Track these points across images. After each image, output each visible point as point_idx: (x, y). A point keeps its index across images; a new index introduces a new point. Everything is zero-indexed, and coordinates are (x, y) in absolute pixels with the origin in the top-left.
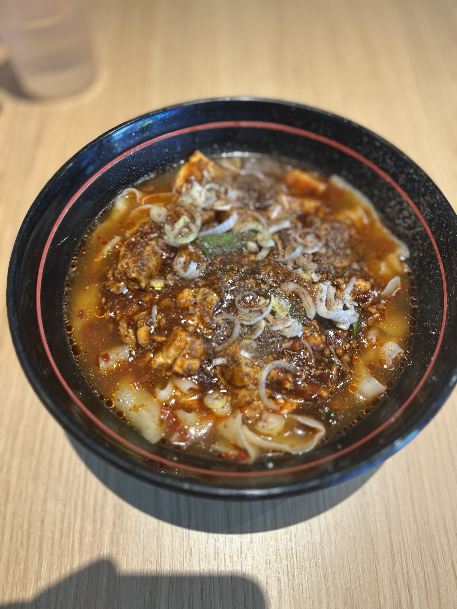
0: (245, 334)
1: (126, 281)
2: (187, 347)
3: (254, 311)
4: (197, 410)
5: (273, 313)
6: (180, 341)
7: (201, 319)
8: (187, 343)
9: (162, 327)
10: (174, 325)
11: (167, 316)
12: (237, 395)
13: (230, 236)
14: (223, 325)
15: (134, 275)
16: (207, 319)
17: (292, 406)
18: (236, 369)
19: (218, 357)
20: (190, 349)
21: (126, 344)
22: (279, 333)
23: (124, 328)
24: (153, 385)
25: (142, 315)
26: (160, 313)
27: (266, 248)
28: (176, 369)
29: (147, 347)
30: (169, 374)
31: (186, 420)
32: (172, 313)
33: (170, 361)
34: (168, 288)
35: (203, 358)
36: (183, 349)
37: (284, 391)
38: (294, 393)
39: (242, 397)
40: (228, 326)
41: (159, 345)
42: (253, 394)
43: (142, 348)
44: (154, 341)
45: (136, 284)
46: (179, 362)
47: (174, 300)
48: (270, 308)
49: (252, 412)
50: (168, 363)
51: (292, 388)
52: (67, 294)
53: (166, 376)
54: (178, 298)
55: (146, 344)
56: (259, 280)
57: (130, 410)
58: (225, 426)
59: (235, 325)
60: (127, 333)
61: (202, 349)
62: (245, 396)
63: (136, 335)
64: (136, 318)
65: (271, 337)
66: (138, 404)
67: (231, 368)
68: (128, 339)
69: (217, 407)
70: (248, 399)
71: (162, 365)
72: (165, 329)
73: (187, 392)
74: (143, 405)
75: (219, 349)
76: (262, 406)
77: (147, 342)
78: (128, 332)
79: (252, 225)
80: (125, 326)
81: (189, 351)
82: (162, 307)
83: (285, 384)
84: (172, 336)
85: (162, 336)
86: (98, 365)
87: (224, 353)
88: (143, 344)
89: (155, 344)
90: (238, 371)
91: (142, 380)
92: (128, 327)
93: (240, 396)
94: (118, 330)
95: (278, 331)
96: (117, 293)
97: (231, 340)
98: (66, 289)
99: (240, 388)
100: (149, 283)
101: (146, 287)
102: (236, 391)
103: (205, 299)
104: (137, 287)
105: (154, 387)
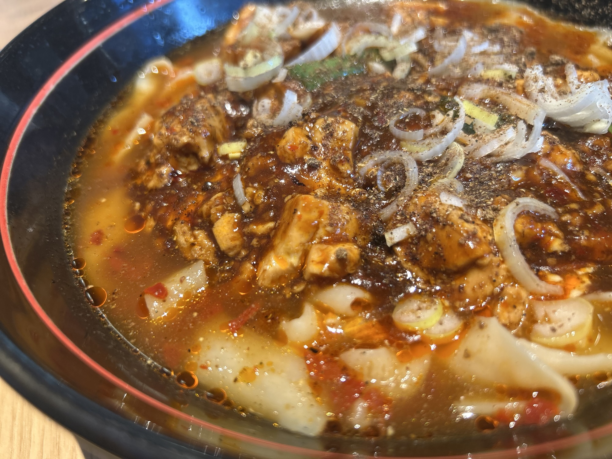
0: (430, 175)
1: (172, 160)
2: (324, 220)
3: (430, 136)
4: (386, 342)
5: (469, 129)
6: (307, 209)
7: (335, 170)
8: (321, 214)
9: (261, 206)
10: (284, 196)
11: (263, 185)
12: (461, 290)
13: (337, 60)
14: (379, 173)
15: (185, 139)
16: (346, 169)
17: (583, 282)
18: (443, 234)
19: (395, 226)
20: (331, 225)
21: (196, 260)
22: (494, 159)
23: (184, 233)
24: (272, 319)
25: (215, 199)
26: (250, 185)
27: (403, 61)
28: (313, 268)
29: (239, 253)
30: (298, 289)
31: (370, 368)
32: (274, 176)
33: (294, 261)
34: (254, 141)
35: (360, 241)
36: (317, 227)
37: (551, 260)
38: (573, 257)
39: (473, 289)
40: (388, 173)
41: (264, 241)
42: (497, 275)
43: (230, 259)
44: (252, 235)
45: (192, 160)
46: (315, 255)
47: (272, 152)
48: (460, 123)
49: (509, 312)
50: (292, 265)
51: (567, 248)
52: (67, 214)
53: (293, 295)
54: (278, 148)
55: (235, 247)
56: (417, 90)
57: (236, 380)
58: (467, 355)
59: (405, 164)
60: (192, 240)
61: (354, 221)
62: (481, 286)
63: (211, 237)
64: (205, 207)
65: (481, 170)
66: (250, 365)
67: (430, 236)
68: (197, 248)
69: (429, 324)
70: (488, 288)
71: (279, 278)
72: (268, 208)
73: (351, 312)
74: (261, 363)
75: (386, 213)
76: (524, 294)
77: (238, 243)
78: (195, 237)
79: (367, 40)
80: (185, 228)
81: (329, 229)
82: (252, 172)
83: (549, 244)
84: (286, 215)
85: (264, 222)
86: (145, 311)
87: (402, 215)
88: (230, 249)
89: (255, 242)
90: (448, 237)
91: (246, 315)
92: (192, 229)
93: (469, 290)
94: (175, 243)
95: (489, 156)
96: (161, 185)
97: (408, 191)
98: (66, 205)
99: (462, 271)
100: (215, 151)
101: (211, 159)
102: (455, 284)
103: (331, 134)
104: (194, 167)
105: (276, 322)
